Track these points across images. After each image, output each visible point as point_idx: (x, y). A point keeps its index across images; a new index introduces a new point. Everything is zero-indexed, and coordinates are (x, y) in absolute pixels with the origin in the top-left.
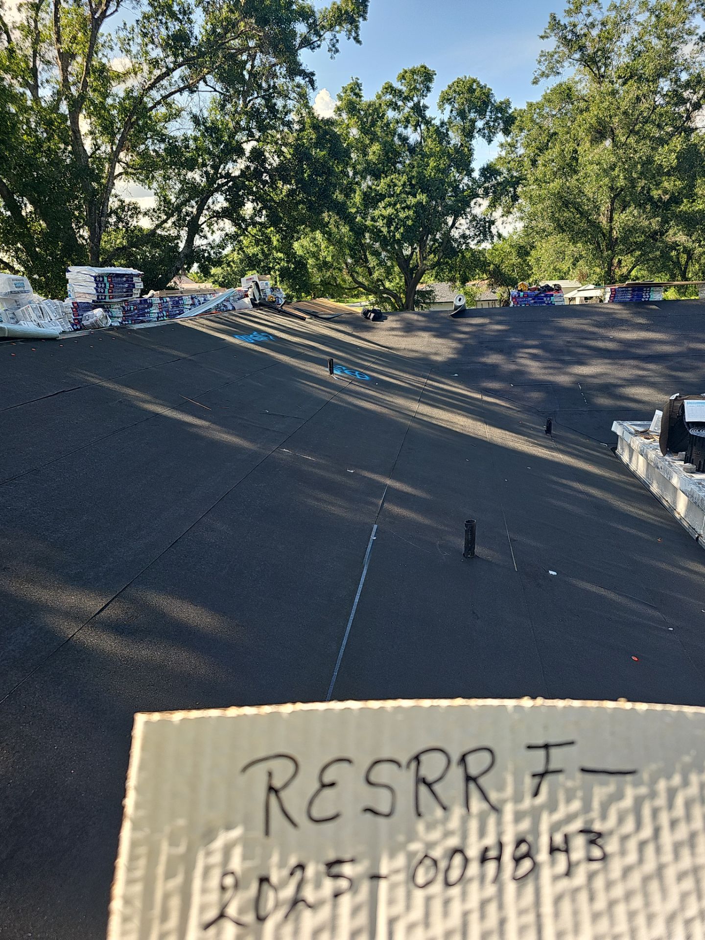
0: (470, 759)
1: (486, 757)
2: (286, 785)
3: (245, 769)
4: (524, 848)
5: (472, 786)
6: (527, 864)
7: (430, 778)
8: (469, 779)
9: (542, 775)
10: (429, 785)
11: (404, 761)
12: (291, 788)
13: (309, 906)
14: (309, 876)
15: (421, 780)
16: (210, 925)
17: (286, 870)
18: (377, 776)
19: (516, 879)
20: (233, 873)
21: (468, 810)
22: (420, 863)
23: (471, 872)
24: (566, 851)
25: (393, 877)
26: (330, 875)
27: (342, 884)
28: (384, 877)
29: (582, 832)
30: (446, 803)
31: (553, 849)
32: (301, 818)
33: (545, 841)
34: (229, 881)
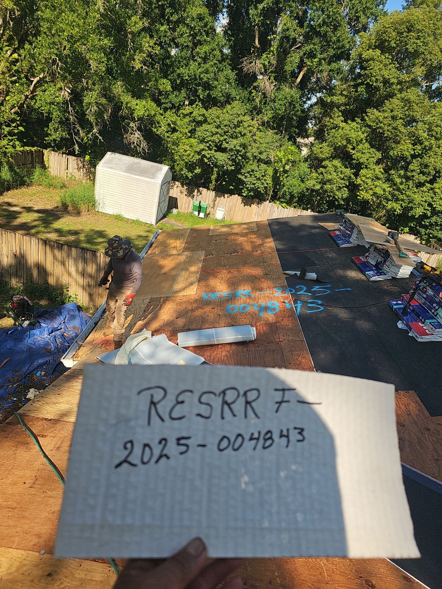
0: (249, 394)
1: (255, 393)
2: (159, 402)
3: (139, 393)
4: (269, 435)
5: (248, 406)
6: (269, 442)
7: (229, 401)
8: (248, 403)
9: (280, 403)
10: (229, 405)
11: (217, 392)
12: (162, 403)
13: (168, 458)
14: (169, 444)
15: (225, 402)
16: (118, 465)
17: (157, 441)
18: (204, 399)
19: (264, 448)
20: (131, 442)
21: (246, 417)
22: (222, 440)
23: (245, 444)
24: (287, 436)
25: (209, 446)
26: (178, 444)
27: (183, 448)
28: (204, 446)
29: (295, 428)
30: (236, 413)
31: (281, 436)
32: (166, 417)
33: (279, 432)
34: (129, 445)
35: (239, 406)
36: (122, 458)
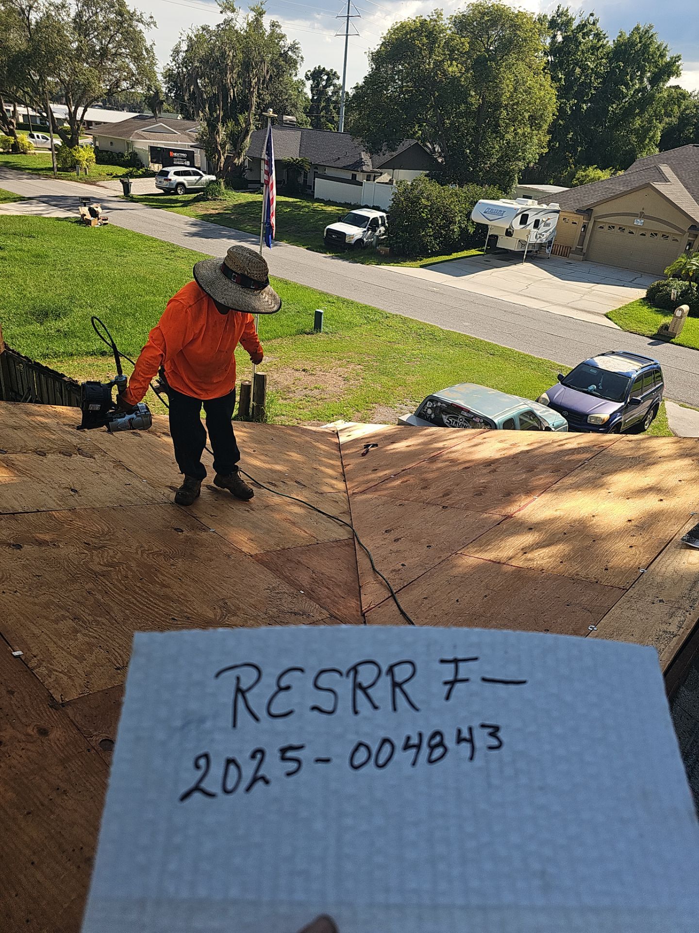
0: (396, 670)
1: (408, 668)
2: (250, 688)
3: (218, 675)
4: (437, 739)
5: (398, 690)
6: (438, 752)
7: (365, 684)
8: (395, 685)
9: (452, 683)
10: (364, 690)
11: (344, 671)
12: (255, 690)
13: (267, 782)
14: (267, 758)
15: (357, 686)
16: (186, 796)
17: (248, 754)
18: (323, 682)
19: (431, 761)
20: (206, 756)
21: (395, 709)
22: (356, 749)
23: (396, 756)
24: (471, 741)
25: (335, 761)
26: (284, 759)
27: (293, 766)
28: (327, 761)
29: (483, 726)
30: (377, 703)
31: (460, 740)
32: (262, 713)
33: (455, 733)
34: (202, 762)
35: (382, 692)
36: (192, 784)
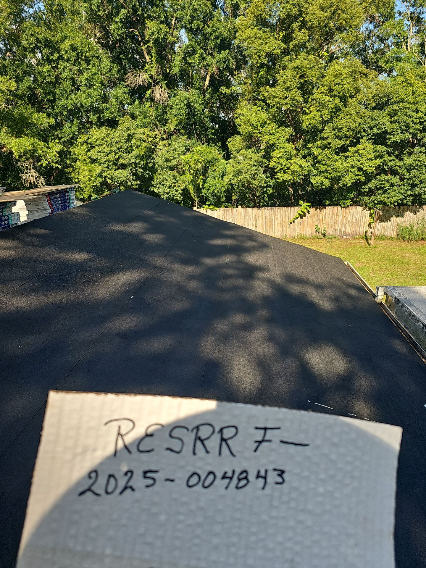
0: (225, 431)
1: (233, 430)
2: (127, 433)
3: (107, 423)
4: (244, 475)
5: (224, 443)
6: (243, 482)
7: (203, 437)
8: (223, 439)
9: (260, 442)
10: (202, 441)
11: (190, 428)
12: (130, 434)
13: (133, 490)
14: (135, 476)
15: (198, 438)
16: (82, 493)
17: (123, 473)
18: (175, 433)
19: (237, 488)
20: (96, 472)
21: (220, 454)
22: (191, 476)
23: (216, 483)
24: (265, 478)
25: (177, 481)
26: (145, 477)
27: (150, 482)
28: (172, 481)
29: (275, 470)
30: (209, 450)
31: (258, 476)
32: (134, 450)
33: (256, 472)
34: (93, 475)
35: (213, 443)
36: (86, 487)
